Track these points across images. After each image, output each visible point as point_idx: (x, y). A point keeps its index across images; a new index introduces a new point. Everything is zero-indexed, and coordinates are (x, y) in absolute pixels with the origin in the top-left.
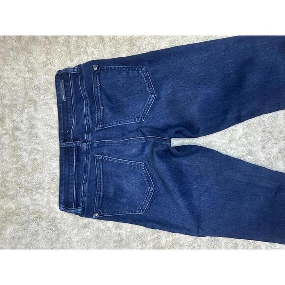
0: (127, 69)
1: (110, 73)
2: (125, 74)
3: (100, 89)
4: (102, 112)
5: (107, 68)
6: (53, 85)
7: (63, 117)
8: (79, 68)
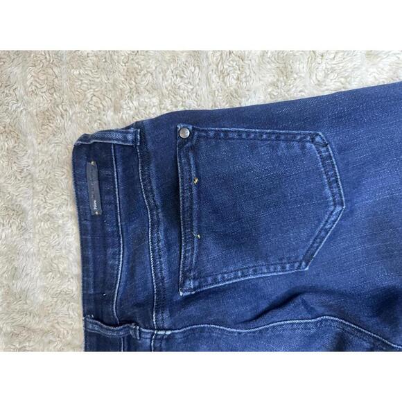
0: (273, 137)
1: (224, 147)
2: (267, 150)
3: (199, 192)
4: (196, 245)
5: (217, 134)
6: (68, 169)
7: (94, 256)
8: (139, 130)
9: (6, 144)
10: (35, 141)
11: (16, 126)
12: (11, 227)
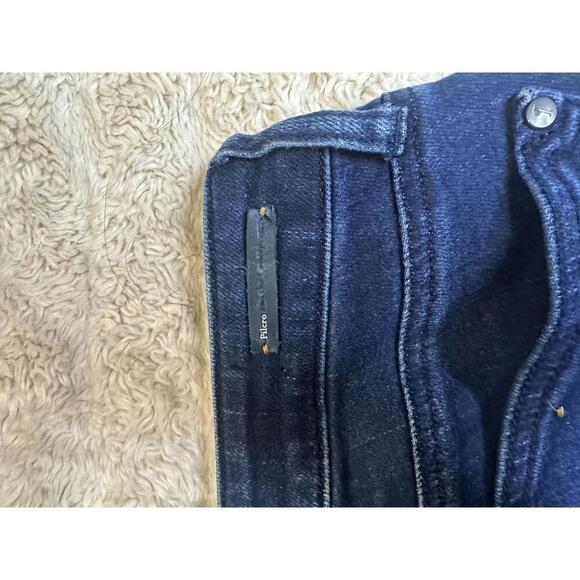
7: (253, 461)
8: (405, 110)
9: (18, 177)
10: (93, 170)
11: (46, 127)
12: (31, 386)
